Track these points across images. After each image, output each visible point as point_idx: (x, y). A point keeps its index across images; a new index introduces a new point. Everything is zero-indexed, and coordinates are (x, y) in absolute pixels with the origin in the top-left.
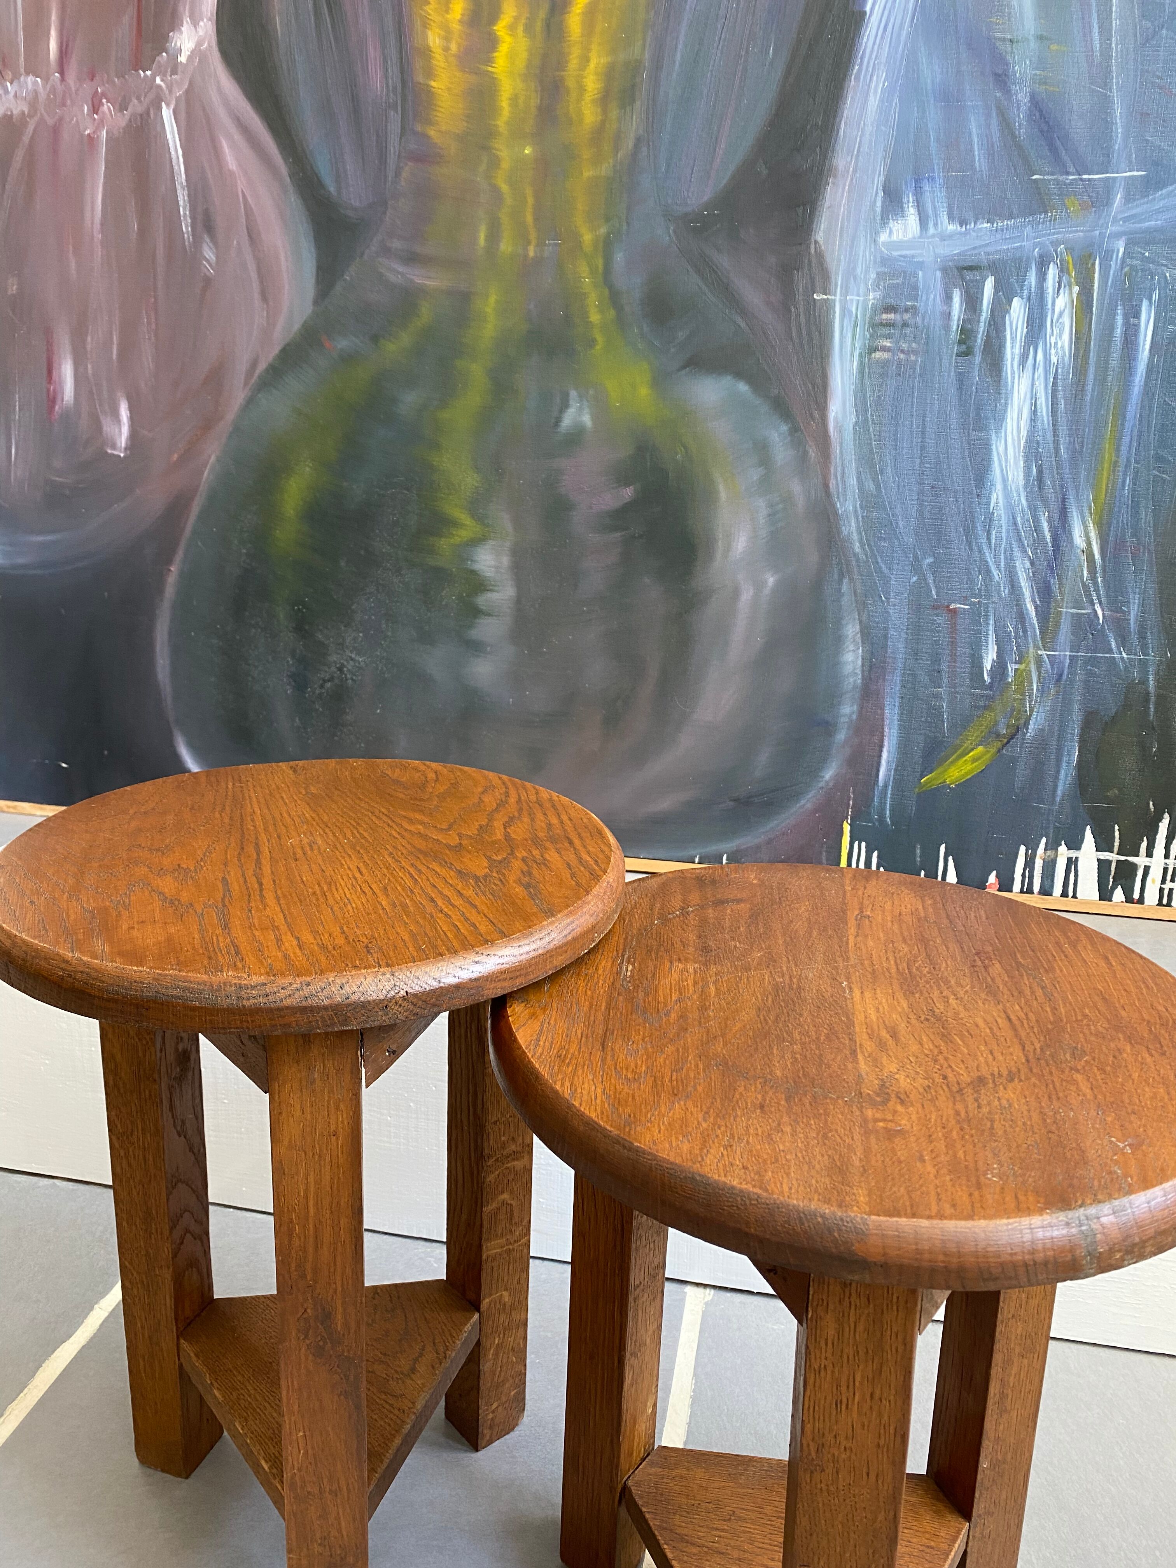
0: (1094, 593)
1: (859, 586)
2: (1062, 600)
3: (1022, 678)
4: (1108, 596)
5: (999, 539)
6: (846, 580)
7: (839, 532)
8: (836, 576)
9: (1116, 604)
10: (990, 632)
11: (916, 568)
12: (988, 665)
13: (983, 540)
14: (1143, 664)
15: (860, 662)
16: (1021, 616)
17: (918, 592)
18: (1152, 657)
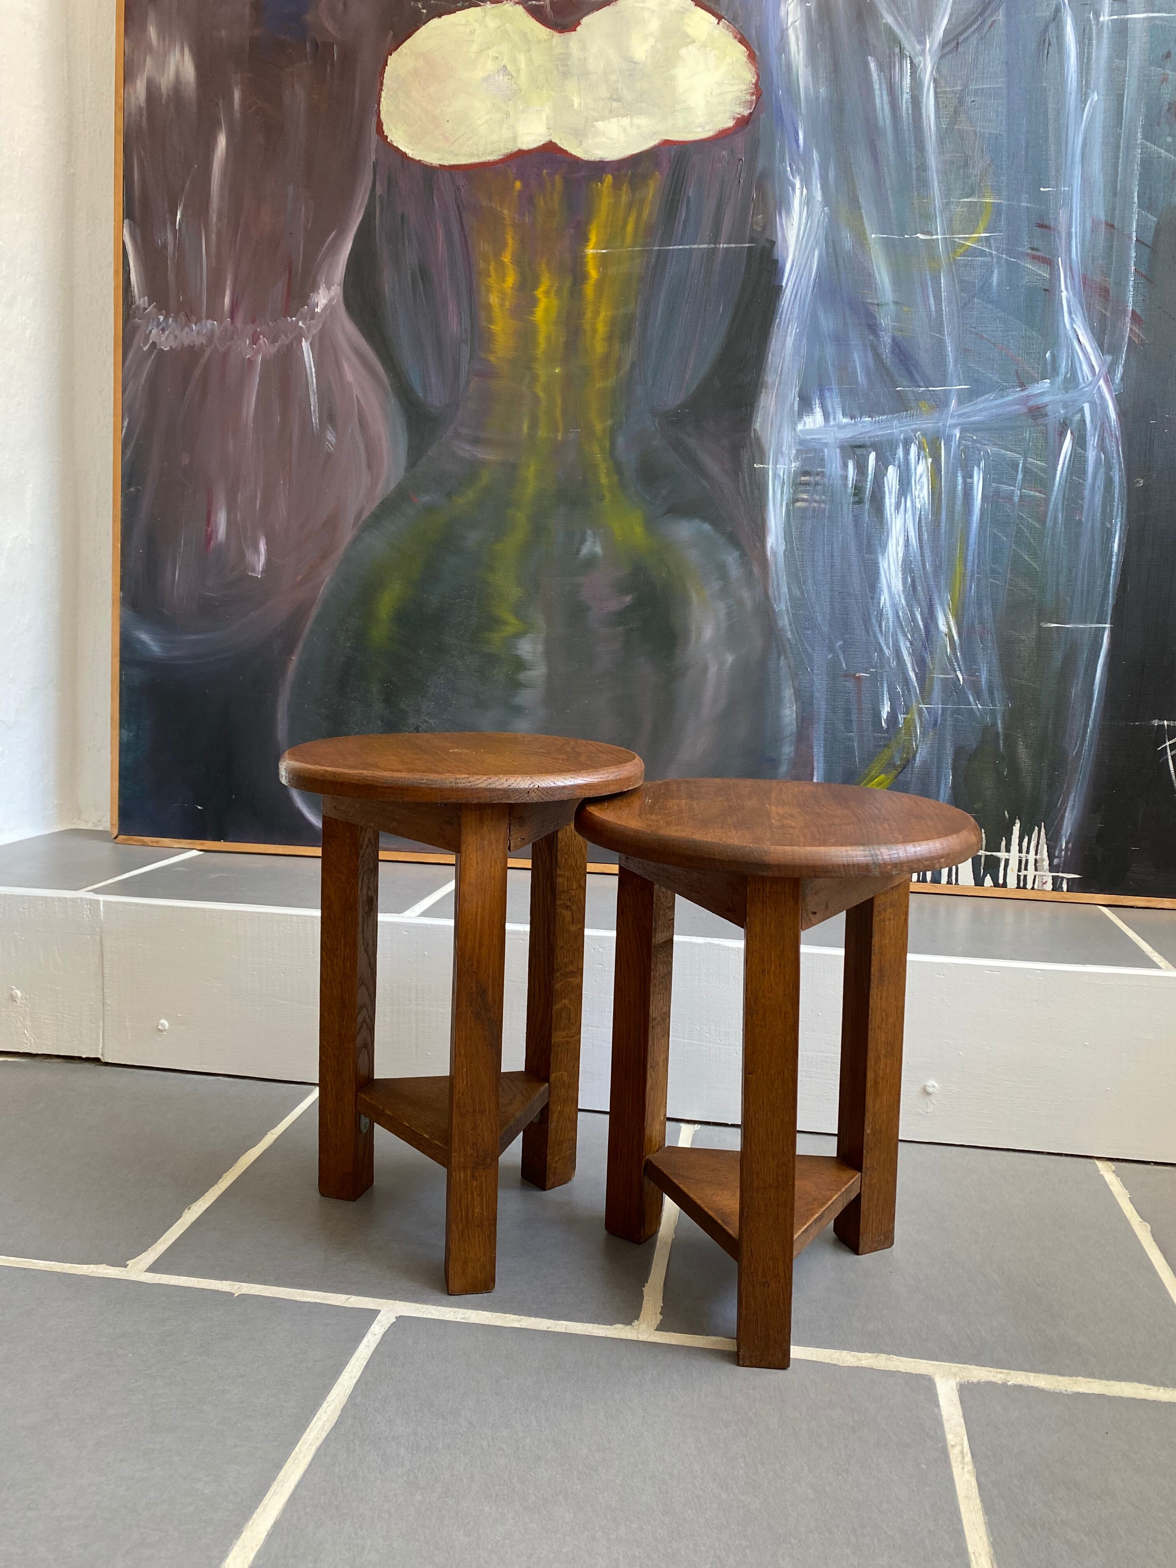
0: (955, 664)
1: (792, 662)
2: (934, 668)
3: (910, 724)
4: (965, 665)
5: (887, 627)
6: (782, 658)
7: (776, 624)
8: (776, 656)
9: (971, 671)
10: (885, 692)
11: (831, 649)
12: (884, 715)
13: (877, 629)
14: (993, 713)
15: (794, 716)
16: (906, 681)
17: (834, 664)
18: (999, 707)
